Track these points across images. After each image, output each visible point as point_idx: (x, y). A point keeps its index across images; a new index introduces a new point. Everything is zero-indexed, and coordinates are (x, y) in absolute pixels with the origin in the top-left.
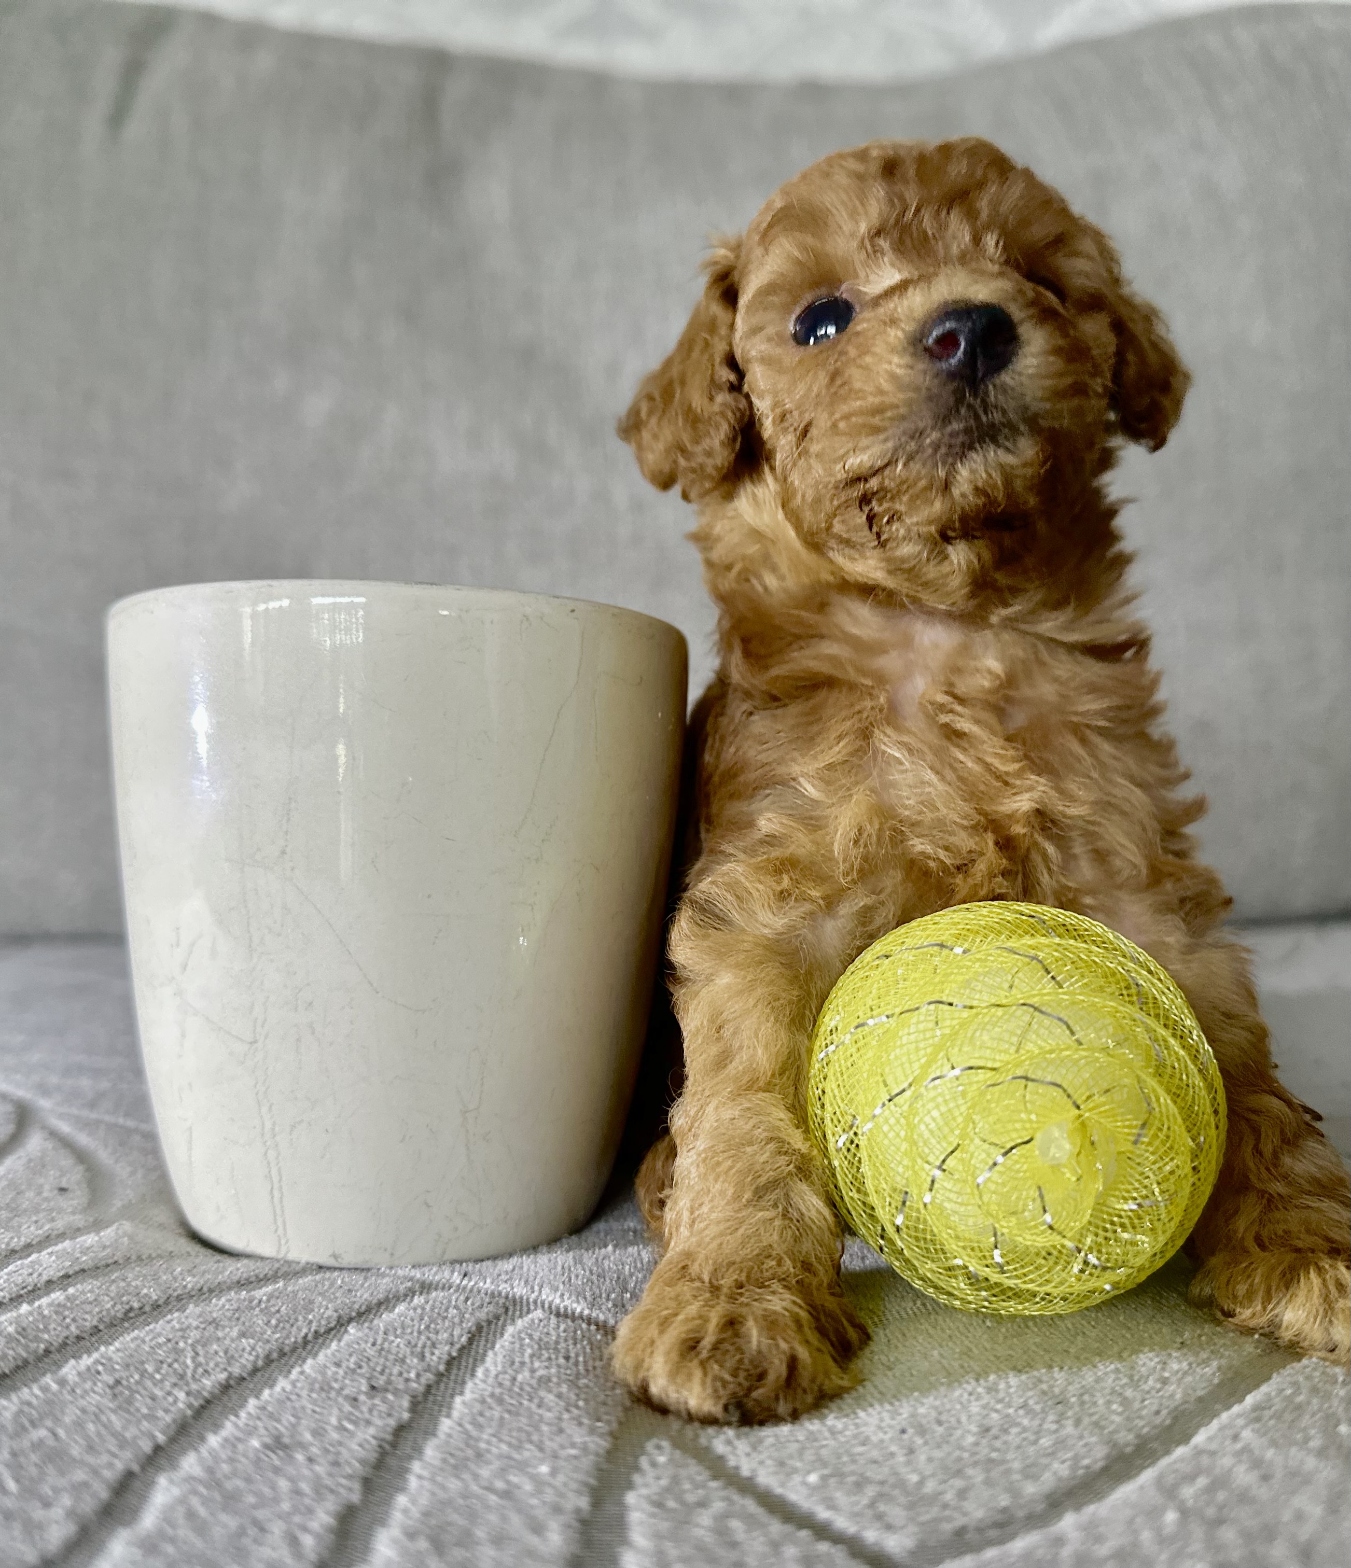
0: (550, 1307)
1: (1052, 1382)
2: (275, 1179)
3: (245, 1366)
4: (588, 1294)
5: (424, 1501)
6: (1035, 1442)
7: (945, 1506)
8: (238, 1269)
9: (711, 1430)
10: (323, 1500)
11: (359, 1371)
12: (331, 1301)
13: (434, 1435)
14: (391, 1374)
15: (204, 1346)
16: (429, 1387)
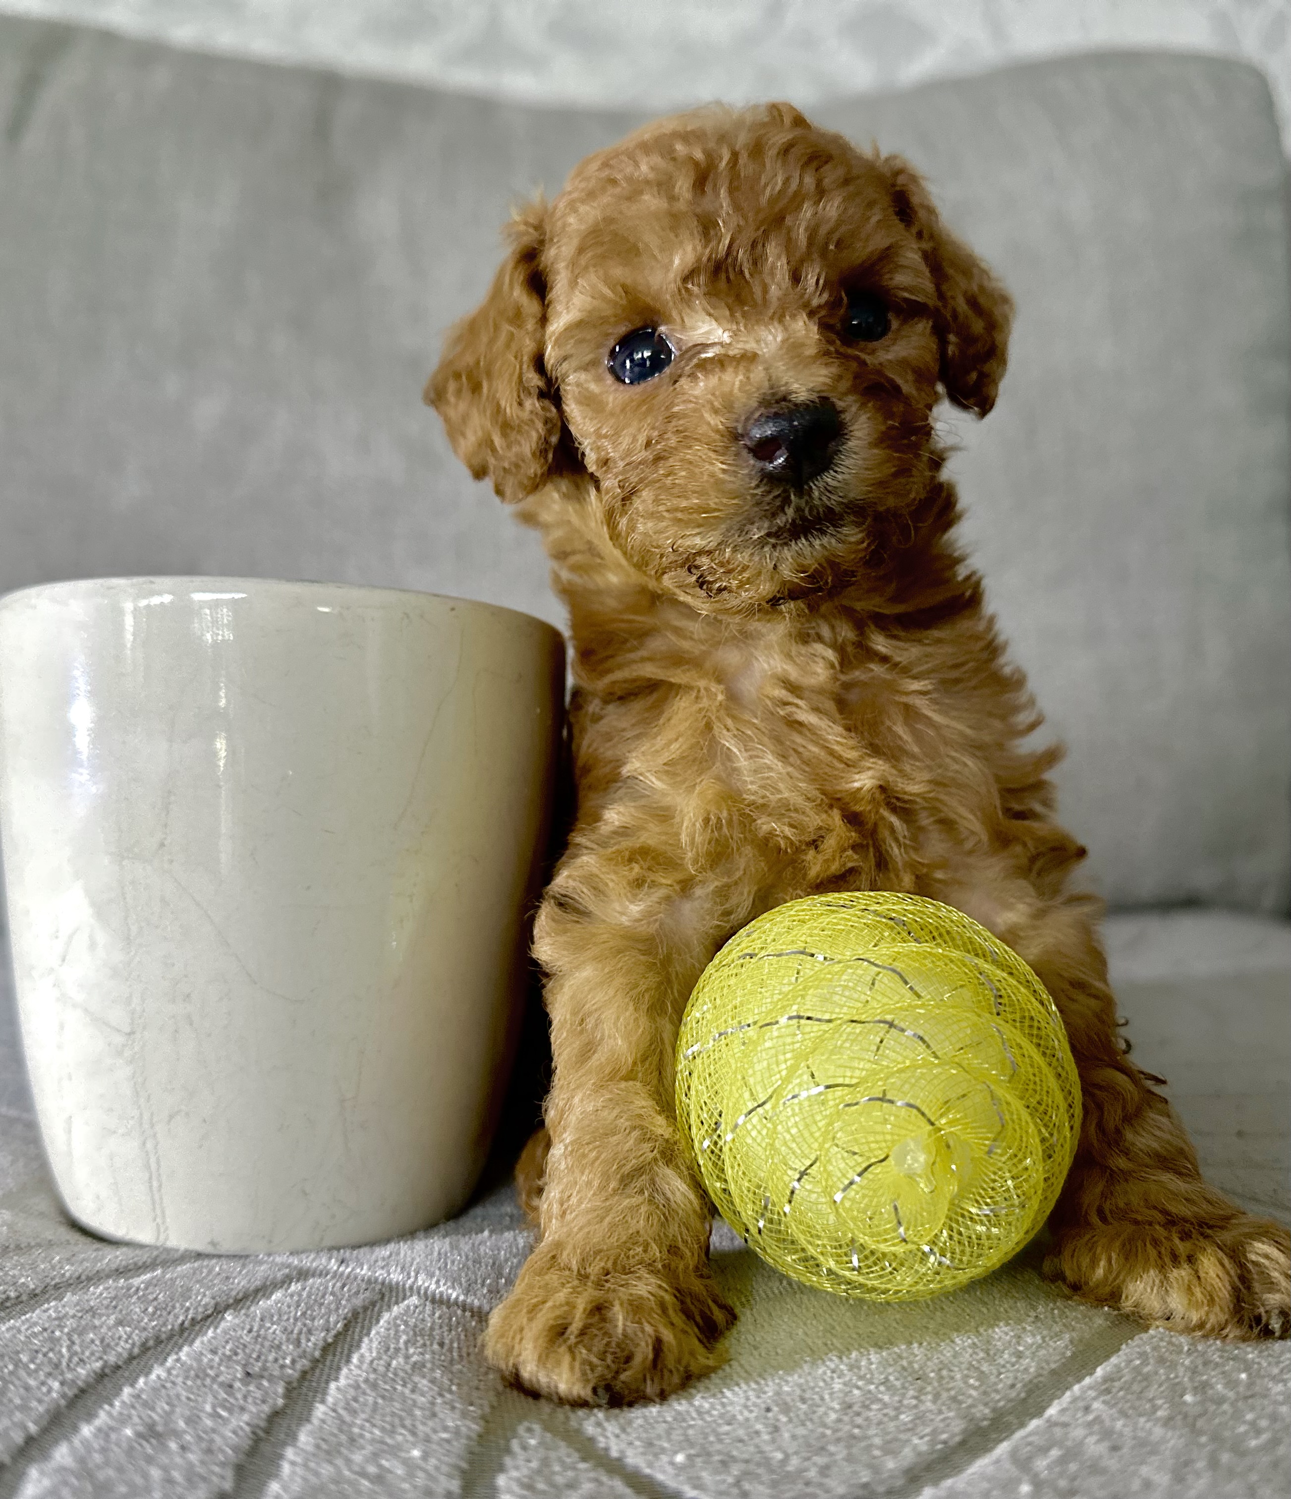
0: (426, 1293)
1: (911, 1358)
2: (153, 1166)
3: (120, 1354)
4: (463, 1280)
5: (296, 1487)
6: (896, 1418)
7: (807, 1484)
8: (117, 1257)
9: (581, 1413)
10: (195, 1488)
11: (235, 1358)
12: (209, 1288)
13: (308, 1420)
14: (266, 1361)
15: (80, 1335)
16: (304, 1374)
